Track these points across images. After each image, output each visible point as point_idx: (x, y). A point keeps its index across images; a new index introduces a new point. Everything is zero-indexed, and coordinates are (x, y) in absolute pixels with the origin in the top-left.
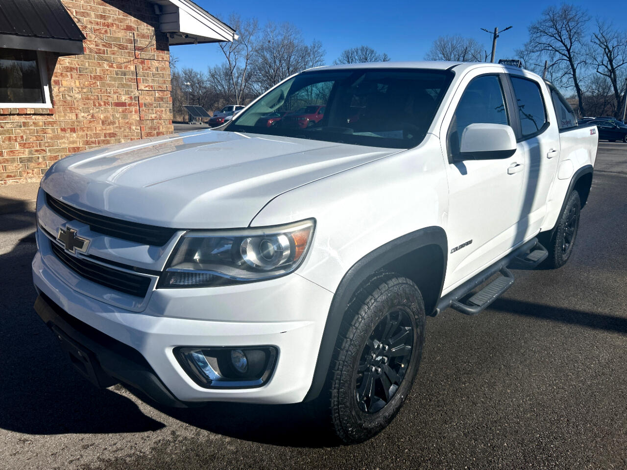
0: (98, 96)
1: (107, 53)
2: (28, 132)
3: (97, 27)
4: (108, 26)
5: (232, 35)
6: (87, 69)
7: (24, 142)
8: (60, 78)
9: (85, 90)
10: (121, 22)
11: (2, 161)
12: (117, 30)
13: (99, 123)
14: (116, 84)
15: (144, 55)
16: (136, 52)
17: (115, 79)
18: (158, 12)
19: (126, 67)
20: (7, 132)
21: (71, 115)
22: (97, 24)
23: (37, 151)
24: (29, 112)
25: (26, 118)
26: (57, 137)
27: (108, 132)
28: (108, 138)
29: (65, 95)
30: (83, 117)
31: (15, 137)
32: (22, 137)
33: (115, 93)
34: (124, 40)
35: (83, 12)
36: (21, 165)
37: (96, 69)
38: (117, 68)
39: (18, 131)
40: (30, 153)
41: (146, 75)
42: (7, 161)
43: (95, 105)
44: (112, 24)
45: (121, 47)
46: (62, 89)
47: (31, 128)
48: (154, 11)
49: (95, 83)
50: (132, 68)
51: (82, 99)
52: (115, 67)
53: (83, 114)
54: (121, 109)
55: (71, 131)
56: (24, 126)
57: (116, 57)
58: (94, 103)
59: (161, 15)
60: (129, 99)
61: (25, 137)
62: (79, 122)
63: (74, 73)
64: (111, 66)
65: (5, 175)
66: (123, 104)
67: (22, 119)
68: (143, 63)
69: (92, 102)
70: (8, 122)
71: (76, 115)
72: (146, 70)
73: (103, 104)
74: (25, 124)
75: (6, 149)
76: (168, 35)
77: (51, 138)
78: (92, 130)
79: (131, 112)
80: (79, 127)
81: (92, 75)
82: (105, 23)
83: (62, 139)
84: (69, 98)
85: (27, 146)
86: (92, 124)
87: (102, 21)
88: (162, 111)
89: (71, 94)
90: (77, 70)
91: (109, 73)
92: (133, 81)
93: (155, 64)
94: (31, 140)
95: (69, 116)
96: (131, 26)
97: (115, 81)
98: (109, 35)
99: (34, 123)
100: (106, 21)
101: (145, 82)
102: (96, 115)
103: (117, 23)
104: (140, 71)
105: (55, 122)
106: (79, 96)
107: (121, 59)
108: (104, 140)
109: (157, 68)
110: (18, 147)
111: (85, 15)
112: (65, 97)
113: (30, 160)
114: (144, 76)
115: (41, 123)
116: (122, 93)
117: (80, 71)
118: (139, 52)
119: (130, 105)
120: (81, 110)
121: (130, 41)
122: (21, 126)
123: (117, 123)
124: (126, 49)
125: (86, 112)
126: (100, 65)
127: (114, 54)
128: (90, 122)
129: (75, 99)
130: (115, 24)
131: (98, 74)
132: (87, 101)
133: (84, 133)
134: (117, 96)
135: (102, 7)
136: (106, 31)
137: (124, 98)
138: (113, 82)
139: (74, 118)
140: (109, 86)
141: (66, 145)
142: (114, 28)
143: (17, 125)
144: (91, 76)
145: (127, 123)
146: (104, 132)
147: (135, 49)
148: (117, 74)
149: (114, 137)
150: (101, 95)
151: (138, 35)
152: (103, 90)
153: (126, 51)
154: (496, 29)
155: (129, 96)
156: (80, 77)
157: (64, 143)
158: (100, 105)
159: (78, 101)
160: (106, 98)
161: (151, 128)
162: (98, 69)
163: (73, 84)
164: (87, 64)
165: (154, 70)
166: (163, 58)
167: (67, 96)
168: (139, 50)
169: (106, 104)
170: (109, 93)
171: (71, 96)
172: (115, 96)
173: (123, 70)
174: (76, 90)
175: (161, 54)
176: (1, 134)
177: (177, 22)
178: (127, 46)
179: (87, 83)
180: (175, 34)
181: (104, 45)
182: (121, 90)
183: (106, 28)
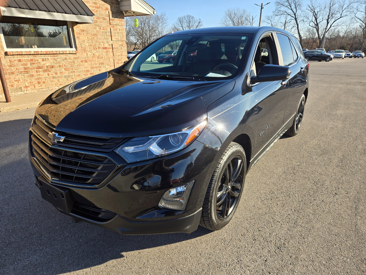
0: (95, 44)
1: (98, 22)
2: (67, 63)
3: (93, 9)
4: (98, 8)
5: (153, 11)
6: (90, 30)
7: (66, 68)
8: (79, 35)
9: (90, 41)
10: (103, 6)
11: (57, 77)
13: (96, 58)
14: (103, 38)
15: (114, 23)
16: (110, 21)
18: (119, 0)
20: (59, 63)
21: (84, 54)
22: (93, 7)
23: (71, 72)
24: (67, 53)
25: (66, 56)
26: (79, 65)
27: (100, 62)
28: (100, 65)
30: (89, 55)
31: (62, 65)
32: (65, 65)
33: (102, 42)
36: (65, 79)
37: (94, 31)
39: (63, 62)
40: (69, 73)
42: (59, 77)
43: (94, 49)
44: (100, 7)
45: (104, 19)
46: (80, 41)
47: (68, 60)
49: (94, 37)
50: (109, 29)
51: (89, 46)
52: (102, 29)
53: (89, 53)
54: (105, 50)
55: (85, 62)
56: (65, 60)
57: (102, 24)
58: (94, 48)
59: (120, 2)
60: (108, 45)
61: (66, 65)
62: (88, 57)
63: (85, 33)
64: (100, 29)
65: (59, 84)
66: (106, 48)
67: (64, 56)
68: (113, 27)
69: (93, 47)
70: (58, 58)
71: (87, 54)
72: (115, 30)
73: (97, 48)
75: (58, 71)
76: (124, 12)
77: (77, 66)
78: (93, 61)
79: (109, 52)
80: (88, 60)
81: (92, 33)
82: (96, 7)
83: (81, 66)
85: (67, 70)
86: (93, 58)
87: (95, 5)
88: (123, 51)
89: (84, 43)
90: (86, 31)
91: (99, 32)
92: (110, 36)
93: (118, 27)
94: (69, 67)
95: (84, 55)
96: (108, 8)
97: (102, 36)
98: (98, 13)
99: (69, 58)
100: (97, 6)
101: (114, 36)
102: (95, 54)
103: (101, 6)
104: (113, 31)
105: (78, 58)
106: (87, 44)
107: (104, 25)
108: (99, 66)
109: (120, 29)
110: (63, 70)
111: (88, 2)
113: (69, 76)
114: (115, 34)
115: (72, 58)
118: (112, 21)
119: (109, 48)
120: (88, 51)
121: (107, 16)
123: (104, 58)
125: (91, 52)
127: (101, 22)
128: (93, 57)
129: (86, 46)
130: (101, 7)
131: (95, 33)
132: (91, 47)
133: (90, 63)
136: (97, 11)
137: (106, 45)
139: (86, 55)
140: (100, 39)
141: (83, 69)
142: (101, 9)
143: (63, 59)
145: (108, 57)
146: (99, 62)
147: (110, 19)
148: (103, 33)
149: (103, 64)
150: (97, 44)
151: (111, 13)
152: (97, 41)
153: (106, 21)
154: (262, 4)
156: (87, 34)
157: (82, 68)
158: (96, 49)
160: (99, 45)
161: (118, 60)
162: (95, 30)
163: (84, 38)
165: (118, 30)
166: (122, 24)
167: (82, 44)
169: (99, 48)
170: (100, 43)
171: (84, 45)
172: (102, 44)
173: (105, 30)
174: (86, 41)
175: (121, 22)
176: (56, 64)
177: (130, 5)
178: (106, 18)
179: (90, 38)
180: (128, 11)
181: (97, 18)
182: (105, 41)
183: (97, 9)
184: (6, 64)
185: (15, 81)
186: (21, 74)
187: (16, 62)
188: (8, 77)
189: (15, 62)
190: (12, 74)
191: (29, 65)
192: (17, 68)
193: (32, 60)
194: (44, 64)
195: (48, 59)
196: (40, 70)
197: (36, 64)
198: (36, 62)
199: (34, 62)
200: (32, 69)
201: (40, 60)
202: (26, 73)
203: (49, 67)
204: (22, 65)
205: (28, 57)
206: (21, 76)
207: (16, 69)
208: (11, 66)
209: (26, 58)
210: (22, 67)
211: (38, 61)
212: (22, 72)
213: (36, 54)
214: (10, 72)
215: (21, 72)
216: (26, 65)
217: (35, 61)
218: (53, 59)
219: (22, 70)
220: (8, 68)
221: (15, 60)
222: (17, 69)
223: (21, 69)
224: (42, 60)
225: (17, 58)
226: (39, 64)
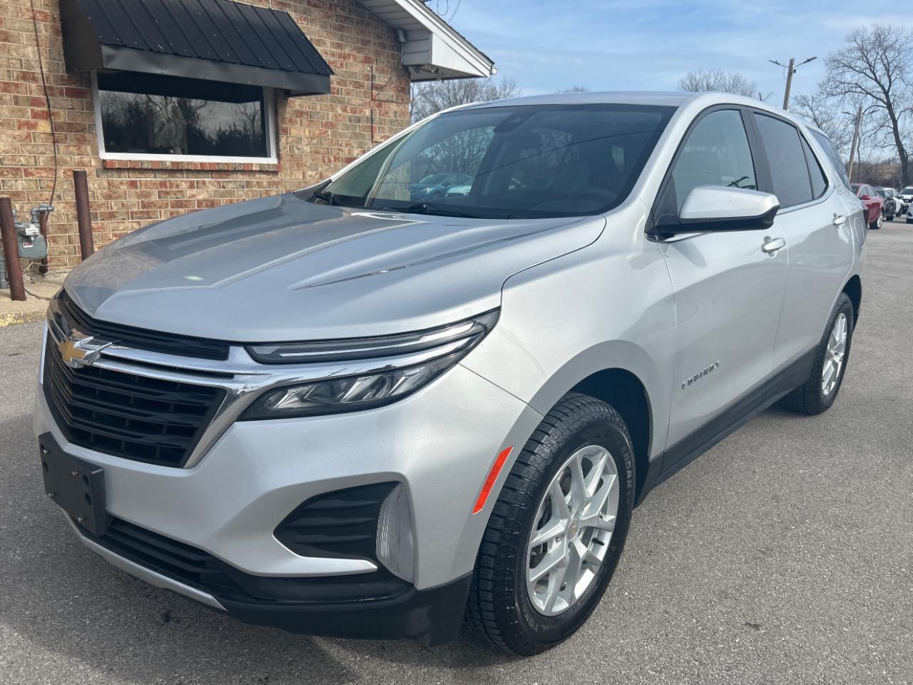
0: (328, 149)
1: (341, 92)
3: (332, 59)
4: (344, 58)
5: (489, 68)
6: (318, 113)
8: (289, 126)
9: (314, 141)
10: (359, 52)
12: (354, 63)
14: (348, 133)
15: (383, 96)
16: (374, 91)
17: (347, 127)
18: (402, 39)
19: (361, 111)
20: (229, 193)
21: (297, 174)
22: (333, 55)
24: (254, 169)
25: (250, 176)
29: (293, 147)
30: (310, 176)
31: (237, 200)
33: (347, 145)
34: (361, 77)
35: (318, 40)
37: (328, 114)
38: (351, 112)
39: (240, 192)
41: (383, 122)
43: (324, 161)
44: (349, 55)
45: (358, 85)
46: (290, 140)
47: (255, 189)
48: (397, 37)
49: (326, 131)
50: (368, 112)
51: (311, 152)
52: (349, 111)
53: (310, 173)
56: (247, 187)
57: (351, 99)
58: (323, 157)
59: (404, 43)
62: (305, 182)
63: (304, 119)
64: (345, 110)
67: (245, 178)
68: (379, 106)
69: (321, 156)
70: (230, 182)
71: (304, 173)
72: (383, 115)
73: (333, 159)
74: (248, 184)
76: (411, 70)
81: (324, 121)
82: (341, 54)
84: (296, 151)
87: (339, 51)
89: (300, 146)
91: (342, 119)
92: (368, 130)
93: (393, 107)
95: (295, 176)
96: (369, 58)
97: (348, 130)
98: (345, 69)
99: (257, 183)
100: (343, 52)
101: (381, 130)
102: (324, 174)
103: (354, 53)
104: (377, 117)
105: (280, 183)
106: (307, 149)
107: (356, 101)
109: (396, 112)
112: (293, 150)
114: (381, 124)
115: (265, 184)
116: (355, 145)
117: (311, 117)
118: (377, 92)
120: (308, 168)
121: (366, 77)
122: (244, 187)
124: (363, 86)
125: (314, 170)
126: (333, 109)
127: (348, 94)
129: (304, 152)
130: (353, 55)
131: (330, 120)
132: (317, 156)
134: (349, 150)
135: (339, 33)
136: (342, 64)
137: (357, 153)
138: (346, 131)
139: (301, 177)
140: (341, 135)
142: (351, 60)
143: (240, 185)
144: (322, 123)
147: (373, 87)
148: (350, 121)
150: (331, 148)
151: (377, 70)
152: (334, 142)
153: (362, 90)
154: (792, 62)
155: (362, 150)
156: (311, 123)
158: (330, 161)
159: (306, 155)
160: (337, 151)
162: (331, 114)
163: (302, 133)
164: (319, 107)
165: (392, 115)
166: (403, 100)
167: (295, 148)
168: (376, 89)
169: (336, 159)
170: (341, 146)
171: (299, 149)
172: (347, 149)
173: (357, 115)
174: (305, 141)
175: (401, 94)
176: (222, 196)
177: (429, 51)
178: (364, 83)
179: (317, 132)
180: (423, 68)
181: (339, 83)
182: (354, 142)
183: (342, 60)
184: (99, 191)
185: (115, 235)
186: (132, 218)
187: (124, 187)
188: (100, 225)
189: (122, 187)
190: (111, 217)
191: (155, 198)
192: (125, 203)
193: (163, 184)
194: (193, 196)
195: (204, 183)
196: (181, 210)
197: (173, 196)
198: (174, 189)
199: (168, 190)
200: (160, 207)
201: (184, 186)
202: (146, 216)
203: (204, 203)
204: (138, 196)
205: (155, 177)
206: (130, 225)
207: (121, 206)
208: (109, 197)
209: (150, 178)
210: (134, 200)
211: (177, 186)
212: (136, 213)
213: (176, 170)
214: (105, 213)
215: (132, 213)
216: (148, 195)
217: (171, 187)
218: (216, 183)
219: (135, 209)
220: (103, 201)
221: (121, 183)
222: (123, 205)
223: (133, 205)
224: (188, 184)
225: (129, 177)
226: (179, 195)
